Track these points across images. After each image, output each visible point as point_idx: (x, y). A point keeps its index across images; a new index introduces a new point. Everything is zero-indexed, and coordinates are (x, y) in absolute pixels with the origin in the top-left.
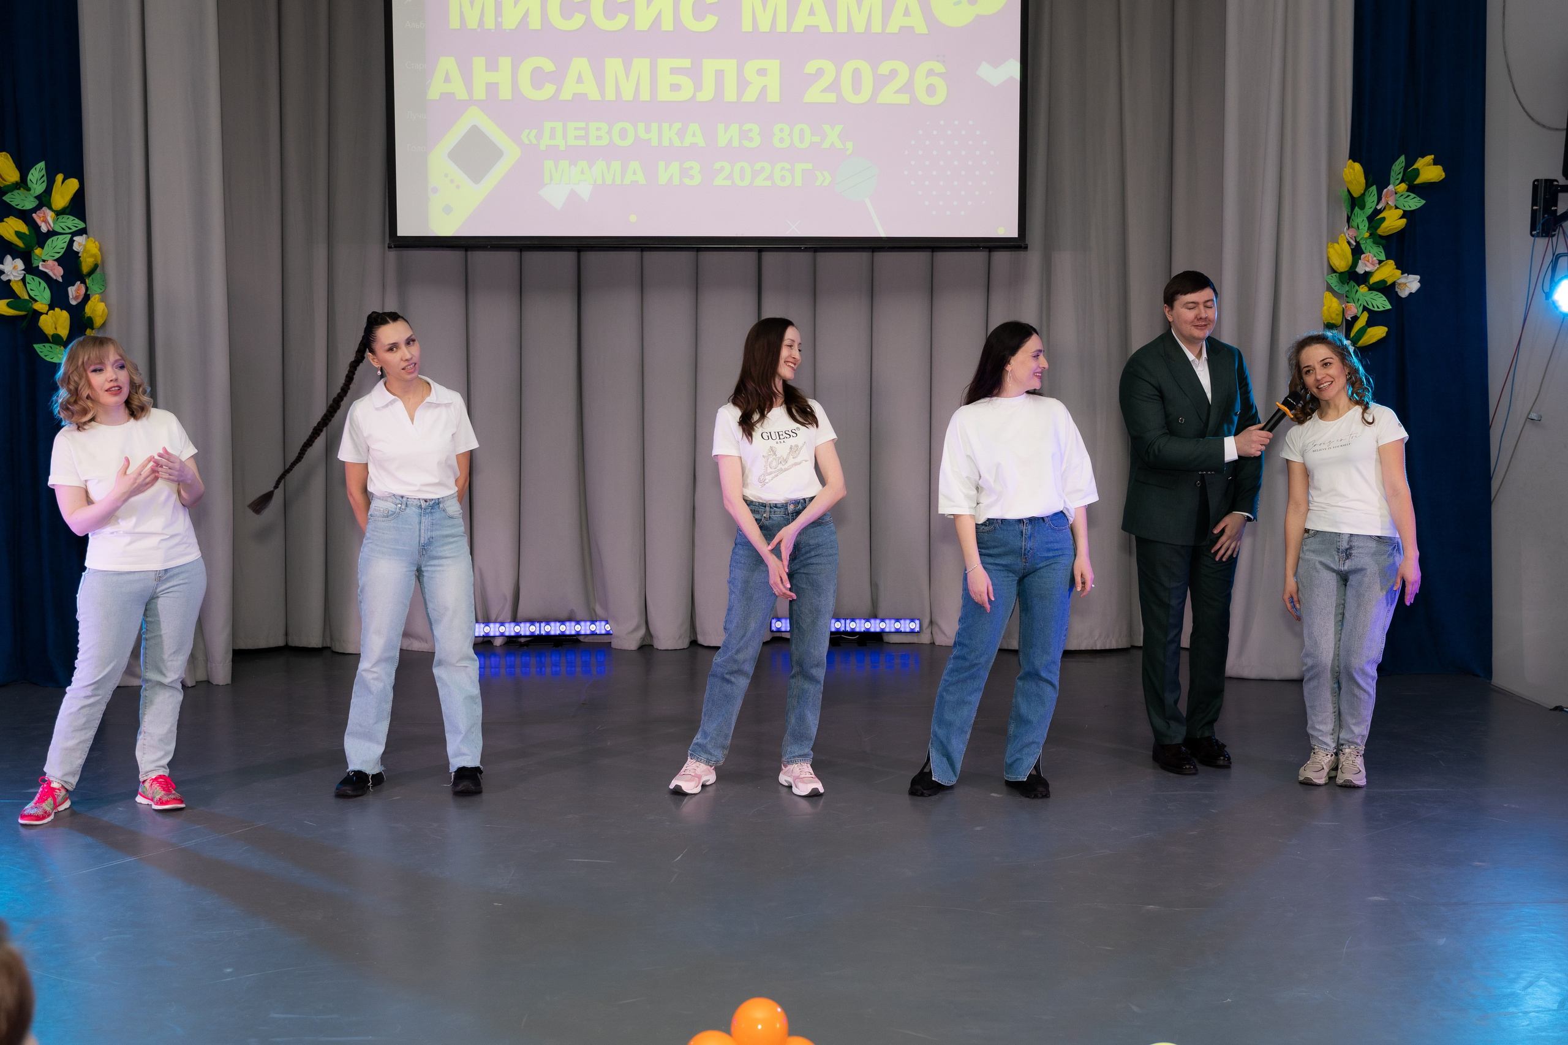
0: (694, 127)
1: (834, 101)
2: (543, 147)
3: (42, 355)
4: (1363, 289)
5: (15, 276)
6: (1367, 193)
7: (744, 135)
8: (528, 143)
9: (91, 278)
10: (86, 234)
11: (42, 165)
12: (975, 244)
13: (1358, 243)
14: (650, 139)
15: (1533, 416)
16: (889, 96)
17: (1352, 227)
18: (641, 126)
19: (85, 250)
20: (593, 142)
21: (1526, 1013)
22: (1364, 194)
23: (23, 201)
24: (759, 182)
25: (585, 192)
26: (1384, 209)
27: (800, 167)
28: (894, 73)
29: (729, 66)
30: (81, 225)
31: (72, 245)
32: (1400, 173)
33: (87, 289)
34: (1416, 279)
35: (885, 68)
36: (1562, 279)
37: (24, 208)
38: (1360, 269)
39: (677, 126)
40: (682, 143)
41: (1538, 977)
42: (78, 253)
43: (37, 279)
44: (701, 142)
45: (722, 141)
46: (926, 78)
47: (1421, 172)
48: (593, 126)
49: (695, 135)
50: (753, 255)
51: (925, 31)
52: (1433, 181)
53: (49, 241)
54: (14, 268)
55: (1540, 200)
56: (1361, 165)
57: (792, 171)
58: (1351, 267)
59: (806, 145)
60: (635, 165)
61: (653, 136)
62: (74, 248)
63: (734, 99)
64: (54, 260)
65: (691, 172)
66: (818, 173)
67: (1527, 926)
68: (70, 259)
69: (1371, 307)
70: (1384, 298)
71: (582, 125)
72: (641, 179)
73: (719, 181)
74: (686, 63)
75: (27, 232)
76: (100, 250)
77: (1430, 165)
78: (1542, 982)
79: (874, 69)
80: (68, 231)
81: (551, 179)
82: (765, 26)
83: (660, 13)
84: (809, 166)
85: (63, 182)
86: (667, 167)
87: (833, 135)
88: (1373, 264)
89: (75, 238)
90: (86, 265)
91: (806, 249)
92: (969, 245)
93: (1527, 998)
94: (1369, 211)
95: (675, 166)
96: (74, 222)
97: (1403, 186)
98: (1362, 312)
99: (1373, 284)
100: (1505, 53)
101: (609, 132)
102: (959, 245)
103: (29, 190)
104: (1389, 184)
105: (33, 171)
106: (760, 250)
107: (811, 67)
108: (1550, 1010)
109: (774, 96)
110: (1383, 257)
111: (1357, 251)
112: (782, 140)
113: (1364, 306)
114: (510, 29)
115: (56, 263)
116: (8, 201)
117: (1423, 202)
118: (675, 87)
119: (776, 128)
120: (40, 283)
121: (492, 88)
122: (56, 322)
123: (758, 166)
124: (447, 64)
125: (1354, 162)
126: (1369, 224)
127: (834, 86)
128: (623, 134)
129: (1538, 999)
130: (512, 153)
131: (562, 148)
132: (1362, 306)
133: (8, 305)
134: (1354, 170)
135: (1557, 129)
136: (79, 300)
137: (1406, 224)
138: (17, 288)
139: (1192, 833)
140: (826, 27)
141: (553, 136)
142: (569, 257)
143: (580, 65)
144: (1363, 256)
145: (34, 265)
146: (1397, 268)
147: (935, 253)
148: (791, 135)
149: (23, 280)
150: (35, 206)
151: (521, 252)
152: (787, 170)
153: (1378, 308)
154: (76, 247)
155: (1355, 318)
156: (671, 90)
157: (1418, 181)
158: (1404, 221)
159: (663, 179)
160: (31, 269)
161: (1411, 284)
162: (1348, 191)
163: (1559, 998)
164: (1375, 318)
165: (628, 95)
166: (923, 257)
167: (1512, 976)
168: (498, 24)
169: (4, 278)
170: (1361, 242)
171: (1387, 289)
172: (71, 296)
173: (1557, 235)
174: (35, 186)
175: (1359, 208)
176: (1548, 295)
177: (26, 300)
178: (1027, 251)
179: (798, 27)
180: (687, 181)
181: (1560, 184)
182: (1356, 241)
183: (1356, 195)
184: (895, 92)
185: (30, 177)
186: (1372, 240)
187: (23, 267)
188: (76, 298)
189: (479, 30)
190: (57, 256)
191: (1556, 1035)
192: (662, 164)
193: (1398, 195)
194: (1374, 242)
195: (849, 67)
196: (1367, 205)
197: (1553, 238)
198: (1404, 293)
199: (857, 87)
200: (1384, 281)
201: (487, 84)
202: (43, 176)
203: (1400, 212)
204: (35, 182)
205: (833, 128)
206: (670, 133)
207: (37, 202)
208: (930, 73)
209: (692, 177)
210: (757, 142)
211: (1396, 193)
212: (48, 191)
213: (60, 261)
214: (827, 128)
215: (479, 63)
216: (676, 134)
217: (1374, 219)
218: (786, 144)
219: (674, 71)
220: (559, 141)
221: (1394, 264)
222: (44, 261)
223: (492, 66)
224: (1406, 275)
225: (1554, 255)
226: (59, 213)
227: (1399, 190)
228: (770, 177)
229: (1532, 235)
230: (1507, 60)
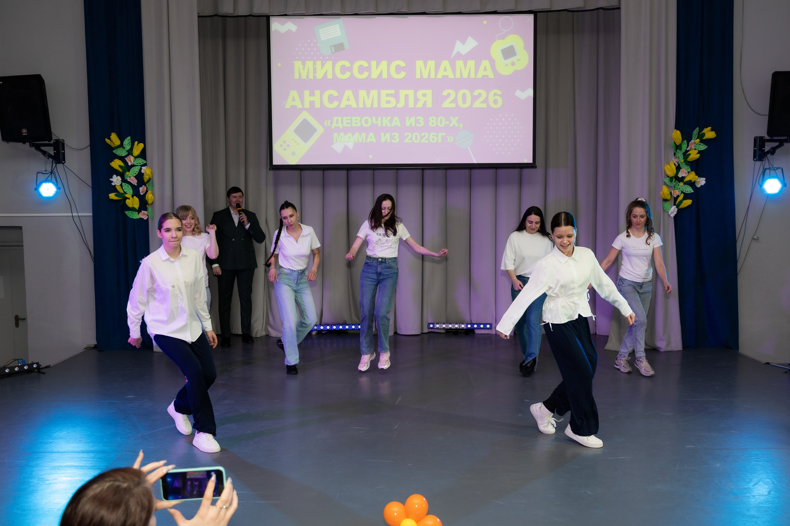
0: (396, 118)
1: (455, 106)
2: (333, 128)
3: (128, 215)
4: (681, 184)
5: (118, 183)
6: (682, 143)
7: (417, 121)
8: (327, 126)
9: (148, 184)
10: (147, 166)
11: (129, 138)
12: (514, 166)
13: (679, 165)
14: (378, 123)
15: (755, 237)
16: (478, 104)
17: (676, 158)
18: (374, 118)
19: (145, 171)
20: (354, 125)
21: (754, 496)
22: (681, 144)
23: (121, 152)
24: (423, 141)
25: (351, 146)
26: (690, 150)
27: (440, 135)
28: (480, 95)
29: (411, 93)
30: (145, 162)
31: (141, 171)
32: (696, 135)
33: (147, 188)
34: (703, 180)
35: (476, 93)
36: (767, 179)
37: (122, 156)
38: (680, 175)
39: (389, 118)
40: (391, 124)
41: (759, 481)
42: (143, 174)
43: (127, 185)
44: (399, 125)
45: (408, 124)
46: (494, 97)
47: (706, 134)
48: (354, 118)
49: (396, 122)
50: (420, 171)
51: (494, 77)
52: (711, 138)
53: (132, 169)
54: (117, 180)
55: (757, 145)
56: (680, 131)
57: (437, 136)
58: (676, 175)
59: (443, 125)
60: (371, 134)
61: (379, 122)
62: (142, 172)
63: (413, 107)
64: (134, 177)
65: (395, 137)
66: (448, 137)
67: (755, 459)
68: (140, 176)
69: (685, 192)
70: (690, 188)
71: (349, 118)
72: (374, 141)
73: (407, 141)
74: (393, 92)
75: (123, 166)
76: (151, 173)
77: (709, 131)
78: (761, 483)
79: (472, 93)
80: (139, 164)
81: (337, 141)
82: (425, 76)
83: (382, 71)
84: (444, 134)
85: (137, 145)
86: (385, 135)
87: (454, 121)
88: (685, 173)
89: (142, 168)
90: (146, 178)
91: (443, 169)
92: (512, 166)
93: (755, 490)
94: (683, 151)
95: (388, 135)
96: (142, 161)
97: (698, 140)
98: (681, 194)
99: (686, 182)
100: (741, 83)
101: (361, 121)
102: (507, 166)
103: (124, 148)
104: (692, 140)
105: (125, 140)
106: (423, 169)
107: (445, 93)
108: (764, 495)
109: (429, 105)
110: (689, 170)
111: (678, 168)
112: (433, 123)
113: (682, 191)
114: (320, 79)
115: (135, 178)
116: (115, 152)
117: (707, 147)
118: (388, 102)
119: (431, 118)
120: (128, 186)
121: (312, 103)
122: (133, 202)
123: (423, 134)
124: (294, 93)
125: (677, 130)
126: (683, 157)
127: (455, 101)
128: (366, 122)
129: (759, 490)
130: (320, 130)
131: (341, 128)
132: (681, 192)
133: (116, 195)
134: (677, 134)
135: (764, 115)
136: (144, 193)
137: (700, 156)
138: (119, 188)
139: (610, 417)
140: (451, 76)
141: (337, 123)
142: (344, 173)
143: (348, 93)
144: (681, 170)
145: (125, 179)
146: (696, 175)
147: (497, 170)
148: (436, 121)
149: (121, 185)
150: (126, 154)
151: (323, 171)
152: (436, 136)
153: (688, 192)
154: (143, 171)
155: (678, 196)
156: (386, 103)
157: (704, 138)
158: (699, 155)
159: (383, 140)
160: (124, 180)
161: (702, 182)
162: (675, 142)
163: (768, 490)
164: (687, 196)
165: (368, 105)
166: (492, 171)
167: (748, 480)
168: (315, 77)
169: (113, 184)
170: (680, 164)
171: (692, 184)
172: (140, 191)
173: (765, 160)
174: (126, 146)
175: (679, 150)
176: (761, 186)
177: (122, 193)
178: (536, 169)
179: (440, 76)
180: (393, 141)
181: (766, 138)
182: (678, 164)
183: (678, 144)
184: (480, 103)
185: (124, 143)
186: (685, 163)
187: (121, 180)
188: (142, 192)
189: (307, 79)
190: (135, 175)
191: (767, 506)
192: (382, 134)
193: (696, 144)
194: (686, 164)
195: (461, 92)
196: (682, 148)
197: (763, 161)
198: (698, 186)
199: (464, 101)
200: (690, 181)
201: (310, 101)
202: (130, 142)
203: (697, 151)
204: (126, 145)
205: (454, 118)
206: (386, 121)
207: (127, 153)
208: (495, 94)
209: (395, 139)
210: (422, 124)
211: (695, 143)
212: (132, 149)
213: (136, 177)
214: (452, 118)
215: (307, 93)
216: (388, 121)
217: (686, 154)
218: (435, 125)
219: (388, 95)
220: (340, 125)
221: (694, 173)
222: (130, 177)
223: (312, 94)
224: (699, 178)
225: (763, 168)
226: (136, 157)
227: (696, 142)
228: (428, 139)
229: (754, 160)
230: (742, 86)
